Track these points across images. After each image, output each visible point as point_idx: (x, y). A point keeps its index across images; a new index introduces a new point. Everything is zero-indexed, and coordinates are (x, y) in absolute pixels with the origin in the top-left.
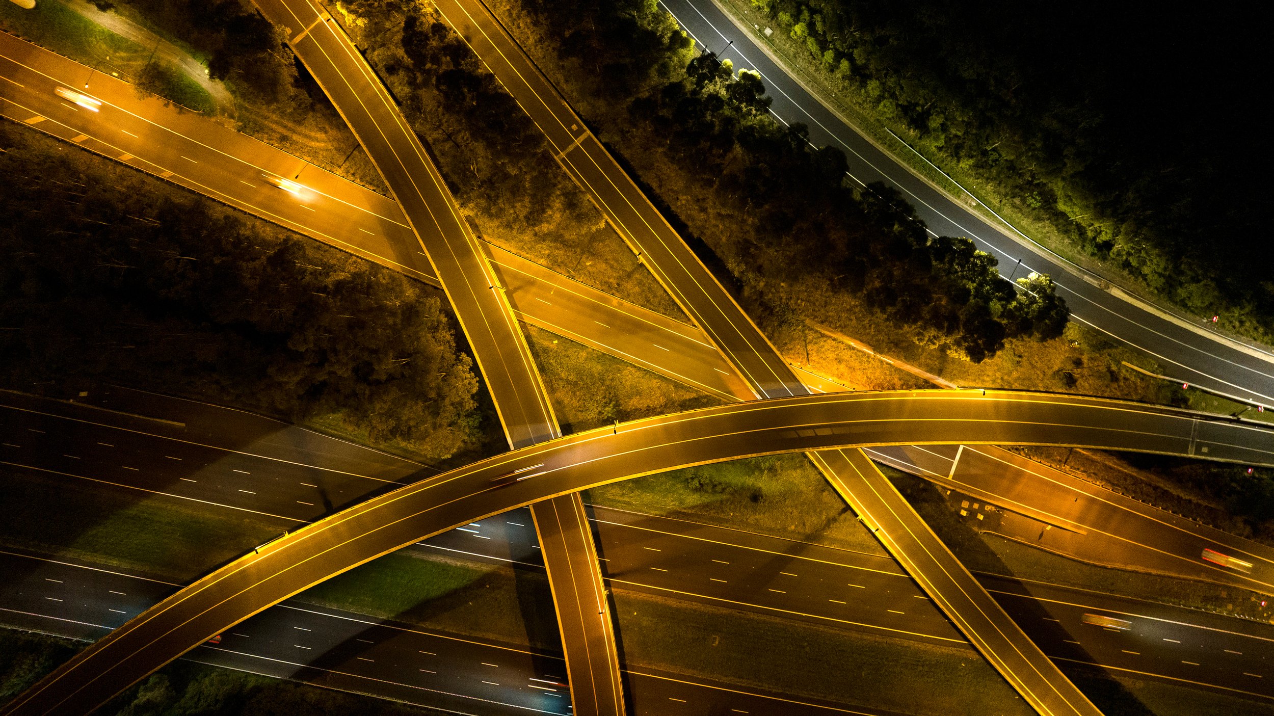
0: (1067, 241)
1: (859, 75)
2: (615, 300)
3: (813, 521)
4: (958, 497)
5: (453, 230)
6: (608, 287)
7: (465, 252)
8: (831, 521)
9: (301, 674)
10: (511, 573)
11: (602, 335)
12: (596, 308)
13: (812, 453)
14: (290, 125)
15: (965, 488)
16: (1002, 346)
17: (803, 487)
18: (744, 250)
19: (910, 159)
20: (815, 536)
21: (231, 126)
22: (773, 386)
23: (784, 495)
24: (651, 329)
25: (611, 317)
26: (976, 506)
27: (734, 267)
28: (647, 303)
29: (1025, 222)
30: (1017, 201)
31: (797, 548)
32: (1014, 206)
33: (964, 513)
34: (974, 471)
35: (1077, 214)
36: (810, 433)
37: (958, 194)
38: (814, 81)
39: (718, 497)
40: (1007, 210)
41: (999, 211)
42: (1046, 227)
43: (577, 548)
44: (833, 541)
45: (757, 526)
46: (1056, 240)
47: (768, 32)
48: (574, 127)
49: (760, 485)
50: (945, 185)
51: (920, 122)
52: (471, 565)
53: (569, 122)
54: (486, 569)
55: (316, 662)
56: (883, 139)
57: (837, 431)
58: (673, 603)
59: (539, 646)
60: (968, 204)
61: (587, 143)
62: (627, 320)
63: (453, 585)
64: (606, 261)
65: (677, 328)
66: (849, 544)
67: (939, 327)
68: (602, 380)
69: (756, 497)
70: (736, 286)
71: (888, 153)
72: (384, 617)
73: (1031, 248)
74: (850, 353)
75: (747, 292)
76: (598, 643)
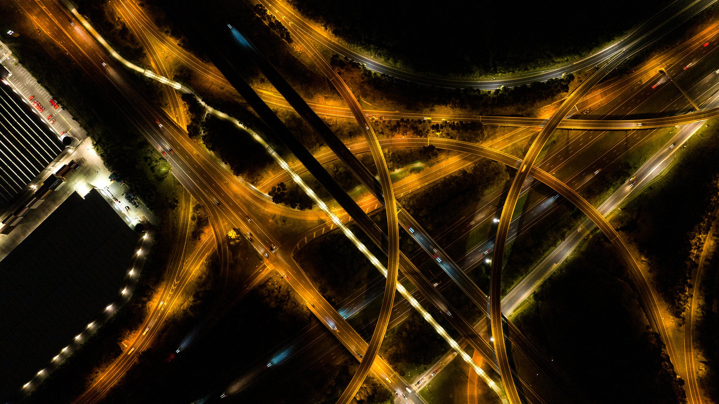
0: (561, 64)
1: (513, 72)
2: (506, 136)
3: (566, 137)
4: (582, 112)
5: (477, 148)
6: (503, 135)
7: (482, 149)
8: (568, 135)
9: (517, 235)
10: (532, 189)
11: (509, 142)
12: (505, 139)
13: (558, 127)
14: (436, 159)
15: (582, 110)
16: (569, 87)
17: (559, 134)
18: (519, 109)
19: (529, 75)
20: (568, 139)
21: (428, 168)
22: (542, 124)
23: (558, 138)
24: (515, 135)
25: (508, 138)
26: (586, 111)
27: (520, 113)
28: (511, 131)
29: (553, 67)
30: (549, 66)
31: (568, 143)
32: (549, 67)
33: (585, 114)
34: (580, 107)
35: (559, 60)
36: (555, 124)
37: (540, 73)
38: (507, 78)
39: (549, 147)
40: (549, 68)
41: (548, 69)
42: (557, 65)
43: (539, 173)
44: (571, 137)
45: (559, 146)
46: (559, 65)
47: (494, 78)
48: (478, 118)
49: (553, 140)
50: (538, 73)
51: (527, 69)
52: (525, 193)
53: (476, 118)
54: (528, 191)
55: (518, 231)
56: (523, 76)
57: (558, 120)
58: (559, 169)
59: (547, 195)
60: (543, 73)
61: (482, 118)
62: (510, 137)
63: (525, 199)
64: (499, 132)
65: (518, 130)
66: (574, 135)
67: (559, 93)
68: (516, 148)
69: (554, 142)
70: (522, 116)
71: (526, 77)
72: (521, 214)
73: (557, 70)
74: (546, 109)
75: (524, 115)
76: (556, 182)
